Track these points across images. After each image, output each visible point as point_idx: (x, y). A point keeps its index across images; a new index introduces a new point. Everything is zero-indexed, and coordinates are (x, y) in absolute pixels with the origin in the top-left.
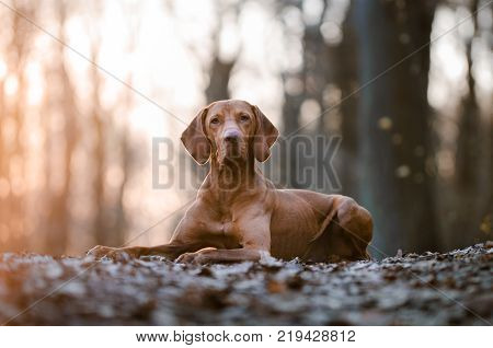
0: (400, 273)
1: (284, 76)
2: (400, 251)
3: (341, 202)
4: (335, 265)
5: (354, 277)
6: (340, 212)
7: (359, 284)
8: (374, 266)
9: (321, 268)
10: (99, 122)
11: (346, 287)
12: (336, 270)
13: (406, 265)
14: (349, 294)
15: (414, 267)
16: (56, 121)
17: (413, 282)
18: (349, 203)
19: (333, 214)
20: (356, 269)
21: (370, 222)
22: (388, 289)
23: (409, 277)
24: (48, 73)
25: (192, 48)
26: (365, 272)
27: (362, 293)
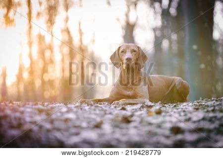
0: (201, 107)
1: (155, 30)
2: (201, 98)
3: (177, 79)
4: (175, 104)
5: (182, 109)
6: (177, 83)
7: (184, 111)
8: (190, 104)
9: (169, 106)
10: (82, 50)
11: (179, 113)
12: (175, 106)
13: (204, 103)
14: (180, 116)
15: (206, 104)
16: (66, 50)
17: (206, 110)
18: (180, 80)
19: (173, 84)
20: (183, 106)
21: (188, 87)
22: (196, 113)
23: (204, 108)
24: (62, 31)
25: (118, 20)
26: (187, 107)
27: (185, 115)
